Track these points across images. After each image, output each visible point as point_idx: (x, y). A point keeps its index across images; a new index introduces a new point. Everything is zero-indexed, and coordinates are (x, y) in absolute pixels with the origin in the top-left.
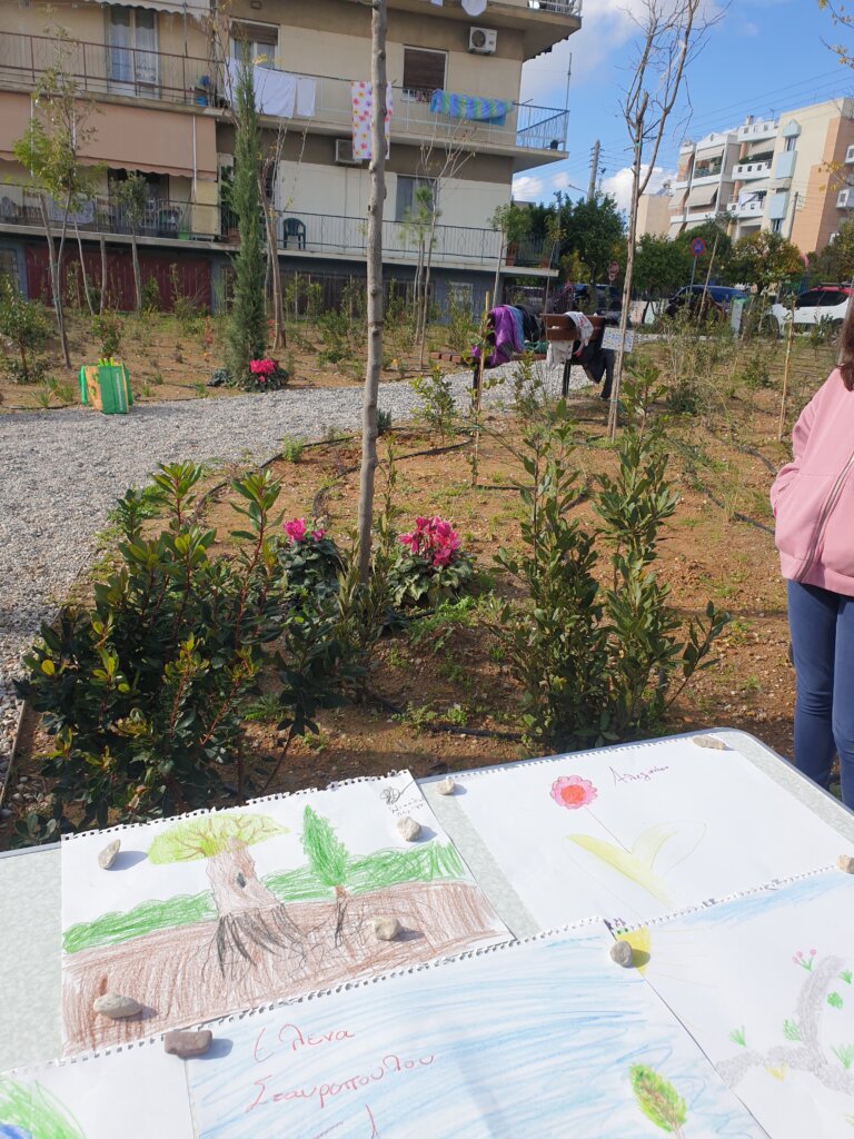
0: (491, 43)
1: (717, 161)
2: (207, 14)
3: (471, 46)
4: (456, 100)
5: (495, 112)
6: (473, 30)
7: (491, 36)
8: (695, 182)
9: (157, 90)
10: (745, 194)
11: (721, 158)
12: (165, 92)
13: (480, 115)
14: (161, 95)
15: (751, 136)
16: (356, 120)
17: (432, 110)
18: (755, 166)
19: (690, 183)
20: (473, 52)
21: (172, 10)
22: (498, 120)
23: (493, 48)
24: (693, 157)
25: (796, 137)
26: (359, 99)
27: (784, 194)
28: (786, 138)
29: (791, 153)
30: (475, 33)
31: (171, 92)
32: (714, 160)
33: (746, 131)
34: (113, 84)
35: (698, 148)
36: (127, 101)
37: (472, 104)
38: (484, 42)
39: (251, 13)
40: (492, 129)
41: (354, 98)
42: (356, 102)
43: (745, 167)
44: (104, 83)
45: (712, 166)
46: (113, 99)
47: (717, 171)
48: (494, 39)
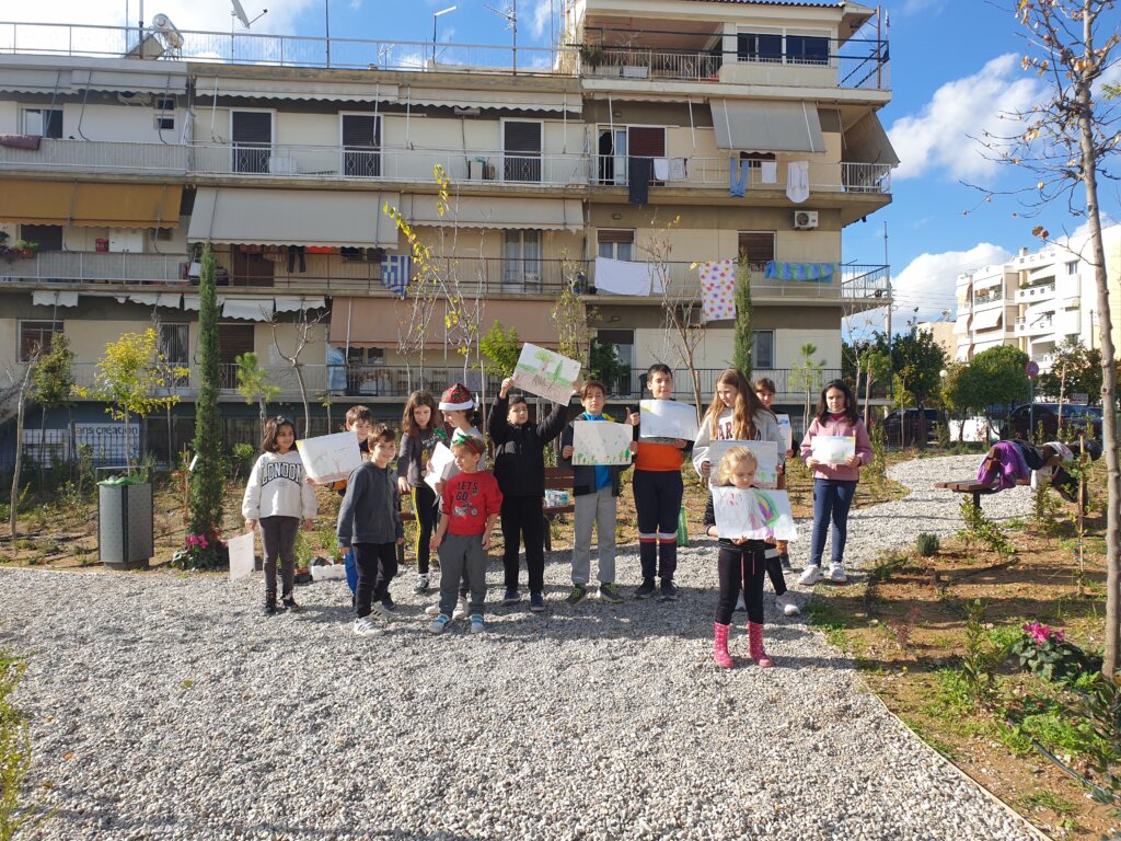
0: (814, 221)
1: (997, 289)
2: (581, 228)
3: (797, 225)
4: (788, 267)
5: (824, 273)
6: (797, 213)
7: (813, 216)
8: (976, 308)
9: (539, 287)
10: (1032, 314)
11: (1000, 286)
12: (545, 287)
13: (810, 275)
14: (541, 289)
15: (1029, 264)
16: (705, 290)
17: (767, 276)
18: (1037, 290)
19: (971, 310)
20: (798, 229)
21: (554, 228)
22: (826, 279)
23: (816, 225)
24: (971, 286)
25: (1076, 262)
26: (705, 275)
27: (1075, 312)
28: (1066, 264)
29: (1074, 275)
30: (800, 215)
31: (549, 287)
32: (992, 288)
33: (1022, 261)
34: (505, 286)
35: (974, 279)
36: (519, 297)
37: (802, 269)
38: (807, 221)
39: (613, 223)
40: (820, 287)
41: (701, 274)
42: (703, 277)
43: (1027, 291)
44: (499, 286)
45: (992, 294)
46: (507, 297)
47: (998, 297)
48: (816, 218)
